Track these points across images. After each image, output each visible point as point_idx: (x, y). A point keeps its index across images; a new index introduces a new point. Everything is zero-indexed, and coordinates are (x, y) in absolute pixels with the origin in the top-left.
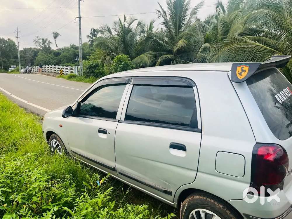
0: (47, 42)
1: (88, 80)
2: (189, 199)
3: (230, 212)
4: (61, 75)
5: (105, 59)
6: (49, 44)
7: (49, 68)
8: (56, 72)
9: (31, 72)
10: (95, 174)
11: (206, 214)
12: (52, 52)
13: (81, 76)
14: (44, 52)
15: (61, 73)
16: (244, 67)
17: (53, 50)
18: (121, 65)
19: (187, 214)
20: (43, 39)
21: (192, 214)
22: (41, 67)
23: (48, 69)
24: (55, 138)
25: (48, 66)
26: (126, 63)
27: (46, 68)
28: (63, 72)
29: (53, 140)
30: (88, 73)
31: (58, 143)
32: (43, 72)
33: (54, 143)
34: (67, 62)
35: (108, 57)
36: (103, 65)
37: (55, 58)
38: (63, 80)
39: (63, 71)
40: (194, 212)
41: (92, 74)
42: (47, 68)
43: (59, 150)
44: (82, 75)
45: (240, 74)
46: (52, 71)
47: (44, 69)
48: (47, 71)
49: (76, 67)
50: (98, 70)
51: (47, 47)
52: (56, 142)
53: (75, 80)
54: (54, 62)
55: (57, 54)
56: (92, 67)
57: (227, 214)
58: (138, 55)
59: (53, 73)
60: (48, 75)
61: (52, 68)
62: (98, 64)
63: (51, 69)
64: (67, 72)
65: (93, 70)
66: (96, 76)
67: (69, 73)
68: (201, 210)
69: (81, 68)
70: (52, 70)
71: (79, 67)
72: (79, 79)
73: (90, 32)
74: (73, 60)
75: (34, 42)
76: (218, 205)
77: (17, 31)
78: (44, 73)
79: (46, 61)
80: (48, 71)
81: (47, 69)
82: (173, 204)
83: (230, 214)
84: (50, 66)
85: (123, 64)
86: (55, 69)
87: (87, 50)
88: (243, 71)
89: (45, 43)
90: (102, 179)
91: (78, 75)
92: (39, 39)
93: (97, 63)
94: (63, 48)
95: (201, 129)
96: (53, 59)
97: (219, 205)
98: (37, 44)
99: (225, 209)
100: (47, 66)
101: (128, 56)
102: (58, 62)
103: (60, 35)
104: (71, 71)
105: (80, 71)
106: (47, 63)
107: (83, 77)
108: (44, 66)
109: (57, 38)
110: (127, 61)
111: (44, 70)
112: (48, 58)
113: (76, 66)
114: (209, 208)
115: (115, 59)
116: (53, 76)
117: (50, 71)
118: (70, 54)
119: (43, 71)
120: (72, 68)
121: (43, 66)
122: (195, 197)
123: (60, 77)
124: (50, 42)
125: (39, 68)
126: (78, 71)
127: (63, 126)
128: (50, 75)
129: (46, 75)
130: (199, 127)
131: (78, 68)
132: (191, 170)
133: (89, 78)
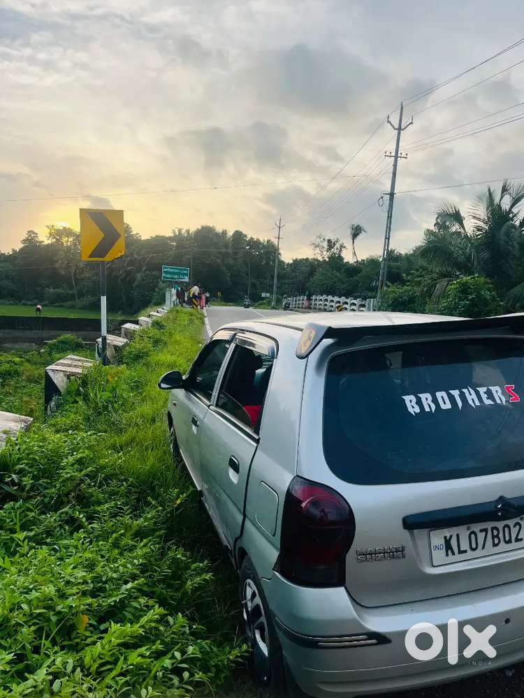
0: (338, 245)
6: (341, 251)
9: (288, 307)
17: (348, 262)
20: (329, 241)
73: (435, 222)
75: (312, 247)
77: (278, 225)
79: (327, 287)
92: (322, 240)
98: (318, 250)
103: (365, 232)
109: (358, 237)
124: (342, 246)
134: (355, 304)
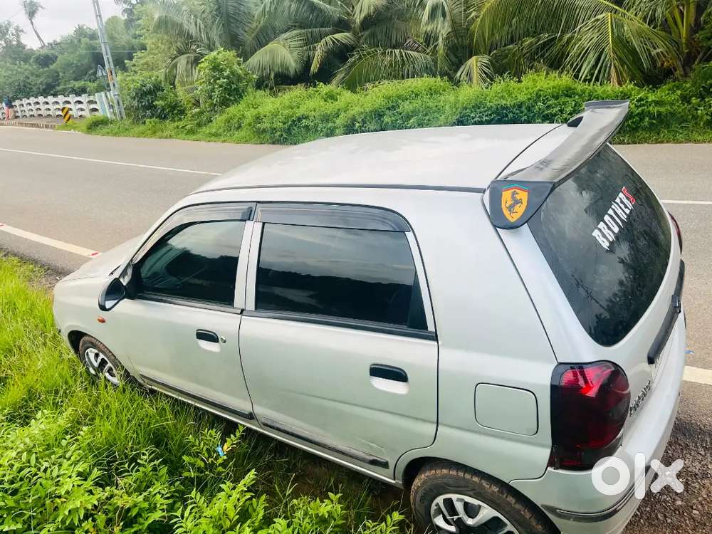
0: (12, 30)
1: (142, 128)
2: (426, 475)
3: (515, 499)
4: (68, 120)
5: (175, 66)
6: (18, 36)
7: (30, 104)
8: (51, 113)
10: (208, 430)
11: (466, 505)
12: (31, 57)
13: (122, 118)
14: (10, 60)
15: (65, 116)
16: (518, 191)
17: (32, 50)
18: (222, 80)
19: (426, 503)
21: (437, 505)
22: (10, 105)
23: (29, 107)
24: (94, 346)
25: (28, 101)
26: (233, 73)
27: (23, 105)
28: (70, 112)
29: (88, 350)
30: (137, 109)
31: (102, 356)
32: (17, 117)
33: (92, 356)
34: (76, 79)
35: (182, 61)
36: (173, 84)
37: (41, 70)
38: (77, 137)
39: (71, 109)
40: (440, 500)
41: (148, 112)
42: (26, 105)
43: (110, 371)
44: (125, 117)
45: (511, 208)
46: (40, 112)
47: (18, 109)
48: (27, 114)
49: (101, 96)
50: (162, 99)
51: (14, 43)
52: (97, 355)
53: (108, 133)
54: (41, 83)
55: (45, 60)
56: (145, 94)
57: (509, 504)
58: (262, 46)
59: (45, 117)
60: (32, 125)
61: (38, 103)
62: (160, 83)
63: (38, 106)
64: (82, 110)
65: (148, 100)
66: (159, 117)
67: (86, 113)
68: (454, 497)
69: (116, 97)
70: (40, 109)
71: (111, 94)
72: (116, 130)
74: (90, 73)
76: (488, 487)
78: (22, 120)
79: (19, 85)
80: (31, 113)
81: (26, 108)
82: (393, 482)
83: (515, 504)
84: (32, 100)
85: (228, 77)
86: (47, 106)
87: (124, 38)
88: (517, 202)
89: (6, 33)
90: (226, 441)
91: (114, 118)
93: (156, 80)
94: (58, 40)
95: (436, 333)
96: (37, 76)
97: (491, 486)
99: (503, 494)
100: (25, 101)
101: (235, 54)
102: (50, 80)
104: (93, 106)
105: (116, 106)
106: (25, 91)
107: (127, 122)
108: (17, 103)
110: (236, 67)
111: (20, 112)
112: (23, 73)
113: (103, 93)
114: (471, 493)
115: (202, 65)
116: (47, 127)
117: (35, 113)
118: (80, 56)
119: (17, 114)
120: (91, 98)
121: (14, 101)
122: (438, 472)
123: (66, 127)
124: (18, 30)
125: (6, 108)
126: (111, 107)
127: (106, 321)
128: (38, 126)
129: (26, 125)
130: (431, 328)
131: (109, 97)
132: (424, 421)
133: (144, 123)
134: (80, 102)
